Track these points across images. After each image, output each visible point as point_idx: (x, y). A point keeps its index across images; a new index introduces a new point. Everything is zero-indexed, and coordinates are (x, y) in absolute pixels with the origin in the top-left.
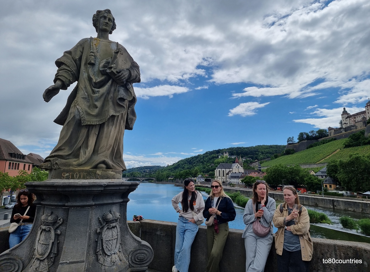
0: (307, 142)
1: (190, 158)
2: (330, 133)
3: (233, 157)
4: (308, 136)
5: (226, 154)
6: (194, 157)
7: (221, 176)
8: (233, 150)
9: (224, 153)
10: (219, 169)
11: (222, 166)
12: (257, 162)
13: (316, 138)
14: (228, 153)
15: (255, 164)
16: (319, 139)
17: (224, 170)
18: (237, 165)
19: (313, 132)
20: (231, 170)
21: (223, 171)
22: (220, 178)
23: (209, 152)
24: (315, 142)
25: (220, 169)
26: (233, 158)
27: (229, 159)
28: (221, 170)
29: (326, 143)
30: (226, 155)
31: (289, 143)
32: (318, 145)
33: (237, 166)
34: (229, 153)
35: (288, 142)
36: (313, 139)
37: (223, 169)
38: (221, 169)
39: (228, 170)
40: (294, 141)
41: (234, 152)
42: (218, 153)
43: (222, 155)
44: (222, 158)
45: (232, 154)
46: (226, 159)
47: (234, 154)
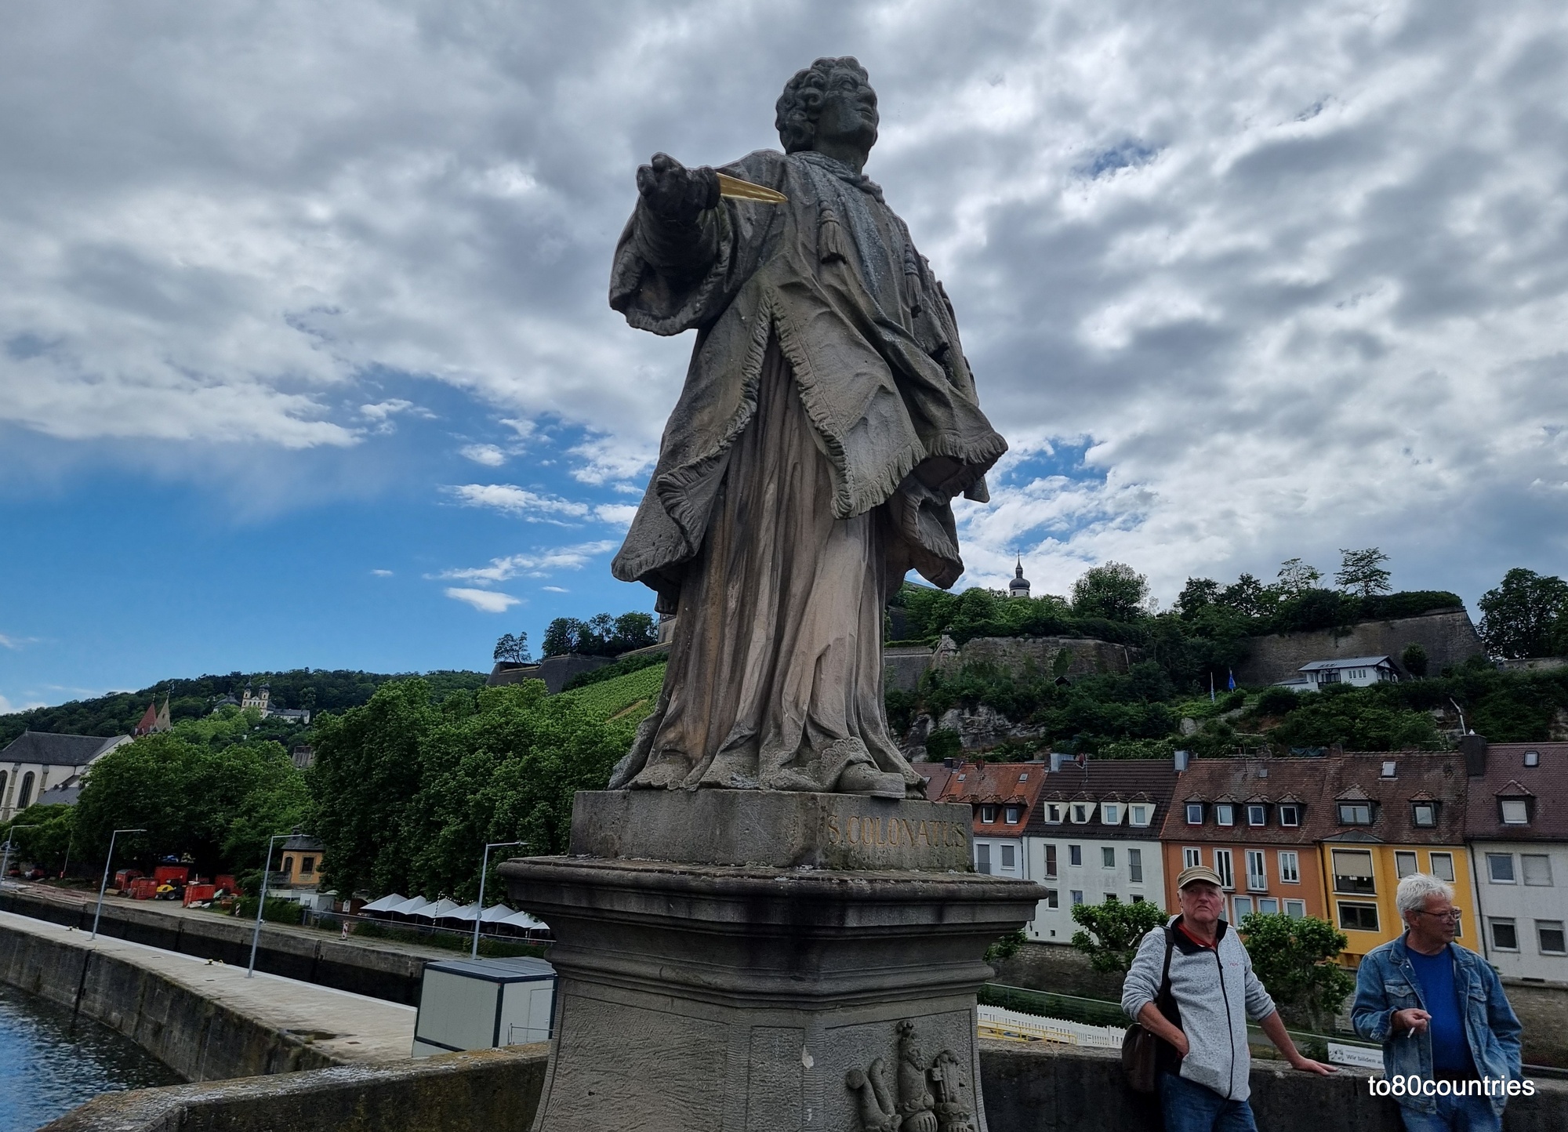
0: (569, 660)
2: (662, 632)
3: (290, 716)
4: (585, 634)
5: (256, 700)
8: (307, 681)
9: (248, 693)
11: (30, 749)
13: (611, 650)
14: (265, 694)
16: (621, 653)
17: (37, 769)
19: (603, 619)
20: (82, 771)
21: (28, 777)
23: (176, 681)
24: (602, 664)
25: (9, 768)
26: (289, 719)
27: (263, 724)
28: (15, 771)
29: (637, 669)
30: (260, 705)
31: (502, 659)
32: (607, 679)
34: (271, 694)
35: (497, 654)
36: (599, 653)
37: (25, 768)
38: (18, 763)
39: (58, 774)
40: (525, 653)
41: (306, 694)
42: (216, 694)
43: (231, 703)
44: (228, 715)
45: (293, 704)
46: (246, 723)
47: (299, 703)
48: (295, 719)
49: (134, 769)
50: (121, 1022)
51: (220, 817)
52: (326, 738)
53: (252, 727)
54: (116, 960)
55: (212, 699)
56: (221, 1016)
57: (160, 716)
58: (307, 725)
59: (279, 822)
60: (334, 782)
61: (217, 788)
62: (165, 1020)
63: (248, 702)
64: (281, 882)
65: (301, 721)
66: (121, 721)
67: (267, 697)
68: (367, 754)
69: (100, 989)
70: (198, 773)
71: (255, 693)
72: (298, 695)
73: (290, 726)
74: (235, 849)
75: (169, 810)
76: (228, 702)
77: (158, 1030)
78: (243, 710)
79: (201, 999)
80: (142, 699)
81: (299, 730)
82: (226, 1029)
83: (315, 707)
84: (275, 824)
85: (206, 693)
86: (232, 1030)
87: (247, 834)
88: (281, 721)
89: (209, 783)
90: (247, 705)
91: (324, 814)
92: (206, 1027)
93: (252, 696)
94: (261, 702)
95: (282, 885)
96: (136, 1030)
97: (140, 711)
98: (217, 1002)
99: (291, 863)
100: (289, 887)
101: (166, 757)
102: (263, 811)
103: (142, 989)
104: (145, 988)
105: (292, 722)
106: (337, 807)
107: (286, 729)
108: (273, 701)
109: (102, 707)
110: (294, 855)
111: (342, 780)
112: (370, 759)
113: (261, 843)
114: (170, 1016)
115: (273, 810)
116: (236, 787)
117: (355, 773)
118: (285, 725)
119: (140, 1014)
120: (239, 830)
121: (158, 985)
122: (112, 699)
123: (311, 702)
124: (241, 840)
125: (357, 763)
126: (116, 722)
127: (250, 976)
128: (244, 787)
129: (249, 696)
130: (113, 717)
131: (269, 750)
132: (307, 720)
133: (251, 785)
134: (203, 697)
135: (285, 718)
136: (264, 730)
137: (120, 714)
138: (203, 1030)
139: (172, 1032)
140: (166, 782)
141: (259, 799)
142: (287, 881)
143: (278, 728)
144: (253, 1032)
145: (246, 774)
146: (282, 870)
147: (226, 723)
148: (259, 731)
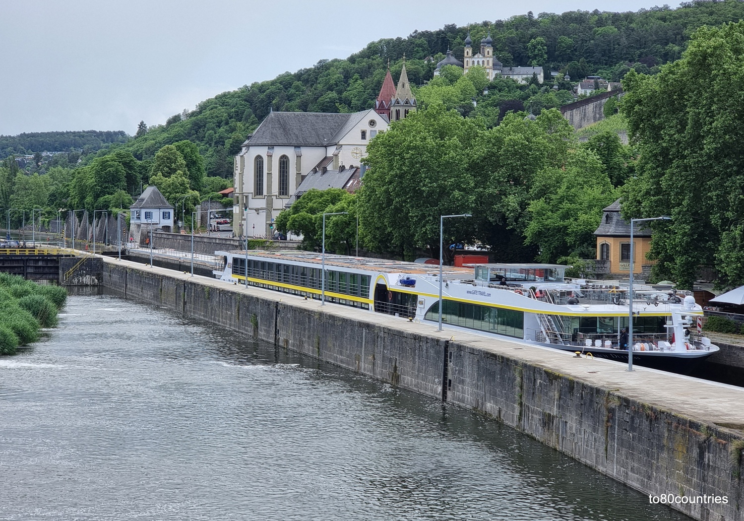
1: (273, 83)
3: (520, 76)
5: (478, 58)
6: (299, 76)
7: (265, 192)
9: (468, 51)
10: (255, 152)
11: (279, 132)
12: (590, 107)
14: (489, 50)
15: (577, 118)
17: (290, 152)
18: (372, 123)
20: (331, 151)
21: (284, 162)
22: (261, 203)
25: (263, 152)
26: (520, 80)
27: (492, 87)
28: (270, 156)
33: (368, 129)
34: (495, 50)
37: (278, 152)
38: (271, 146)
39: (311, 156)
41: (534, 47)
42: (433, 53)
43: (452, 64)
44: (452, 79)
45: (521, 60)
46: (474, 88)
47: (529, 57)
48: (526, 79)
49: (415, 148)
50: (500, 412)
51: (512, 201)
52: (639, 102)
53: (480, 92)
54: (479, 351)
55: (429, 61)
56: (627, 407)
57: (400, 84)
58: (542, 86)
59: (581, 204)
60: (655, 155)
61: (502, 167)
62: (555, 411)
63: (470, 61)
64: (601, 272)
65: (534, 80)
66: (340, 92)
67: (491, 53)
68: (693, 119)
69: (468, 380)
70: (479, 151)
71: (477, 50)
72: (526, 48)
73: (522, 88)
74: (539, 234)
75: (457, 193)
76: (448, 61)
77: (547, 421)
78: (466, 71)
79: (598, 391)
80: (356, 66)
81: (535, 93)
82: (637, 421)
83: (548, 62)
84: (578, 207)
85: (422, 54)
86: (646, 423)
87: (548, 218)
88: (511, 82)
89: (491, 161)
90: (470, 64)
91: (648, 193)
92: (611, 419)
93: (474, 54)
94: (486, 60)
95: (602, 275)
96: (520, 419)
97: (357, 80)
98: (617, 393)
99: (608, 250)
100: (611, 277)
101: (442, 133)
102: (561, 191)
103: (518, 379)
104: (522, 378)
105: (524, 82)
106: (664, 184)
107: (518, 92)
108: (498, 58)
109: (317, 79)
110: (610, 241)
111: (665, 152)
112: (698, 124)
113: (566, 228)
114: (559, 407)
115: (573, 190)
116: (522, 165)
117: (679, 143)
118: (517, 87)
119: (521, 404)
120: (539, 213)
121: (538, 376)
122: (324, 67)
123: (542, 56)
124: (543, 225)
125: (680, 131)
126: (333, 95)
127: (631, 370)
128: (530, 164)
129: (470, 54)
130: (331, 89)
131: (549, 120)
132: (541, 79)
133: (537, 162)
134: (420, 59)
135: (515, 77)
136: (493, 94)
137: (336, 85)
138: (608, 421)
139: (566, 422)
140: (448, 162)
141: (550, 178)
142: (607, 272)
143: (509, 91)
144: (674, 424)
145: (530, 150)
146: (598, 258)
147: (450, 88)
148: (489, 96)
